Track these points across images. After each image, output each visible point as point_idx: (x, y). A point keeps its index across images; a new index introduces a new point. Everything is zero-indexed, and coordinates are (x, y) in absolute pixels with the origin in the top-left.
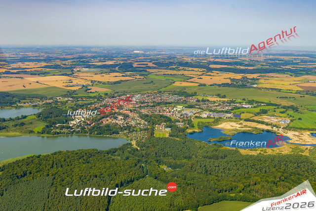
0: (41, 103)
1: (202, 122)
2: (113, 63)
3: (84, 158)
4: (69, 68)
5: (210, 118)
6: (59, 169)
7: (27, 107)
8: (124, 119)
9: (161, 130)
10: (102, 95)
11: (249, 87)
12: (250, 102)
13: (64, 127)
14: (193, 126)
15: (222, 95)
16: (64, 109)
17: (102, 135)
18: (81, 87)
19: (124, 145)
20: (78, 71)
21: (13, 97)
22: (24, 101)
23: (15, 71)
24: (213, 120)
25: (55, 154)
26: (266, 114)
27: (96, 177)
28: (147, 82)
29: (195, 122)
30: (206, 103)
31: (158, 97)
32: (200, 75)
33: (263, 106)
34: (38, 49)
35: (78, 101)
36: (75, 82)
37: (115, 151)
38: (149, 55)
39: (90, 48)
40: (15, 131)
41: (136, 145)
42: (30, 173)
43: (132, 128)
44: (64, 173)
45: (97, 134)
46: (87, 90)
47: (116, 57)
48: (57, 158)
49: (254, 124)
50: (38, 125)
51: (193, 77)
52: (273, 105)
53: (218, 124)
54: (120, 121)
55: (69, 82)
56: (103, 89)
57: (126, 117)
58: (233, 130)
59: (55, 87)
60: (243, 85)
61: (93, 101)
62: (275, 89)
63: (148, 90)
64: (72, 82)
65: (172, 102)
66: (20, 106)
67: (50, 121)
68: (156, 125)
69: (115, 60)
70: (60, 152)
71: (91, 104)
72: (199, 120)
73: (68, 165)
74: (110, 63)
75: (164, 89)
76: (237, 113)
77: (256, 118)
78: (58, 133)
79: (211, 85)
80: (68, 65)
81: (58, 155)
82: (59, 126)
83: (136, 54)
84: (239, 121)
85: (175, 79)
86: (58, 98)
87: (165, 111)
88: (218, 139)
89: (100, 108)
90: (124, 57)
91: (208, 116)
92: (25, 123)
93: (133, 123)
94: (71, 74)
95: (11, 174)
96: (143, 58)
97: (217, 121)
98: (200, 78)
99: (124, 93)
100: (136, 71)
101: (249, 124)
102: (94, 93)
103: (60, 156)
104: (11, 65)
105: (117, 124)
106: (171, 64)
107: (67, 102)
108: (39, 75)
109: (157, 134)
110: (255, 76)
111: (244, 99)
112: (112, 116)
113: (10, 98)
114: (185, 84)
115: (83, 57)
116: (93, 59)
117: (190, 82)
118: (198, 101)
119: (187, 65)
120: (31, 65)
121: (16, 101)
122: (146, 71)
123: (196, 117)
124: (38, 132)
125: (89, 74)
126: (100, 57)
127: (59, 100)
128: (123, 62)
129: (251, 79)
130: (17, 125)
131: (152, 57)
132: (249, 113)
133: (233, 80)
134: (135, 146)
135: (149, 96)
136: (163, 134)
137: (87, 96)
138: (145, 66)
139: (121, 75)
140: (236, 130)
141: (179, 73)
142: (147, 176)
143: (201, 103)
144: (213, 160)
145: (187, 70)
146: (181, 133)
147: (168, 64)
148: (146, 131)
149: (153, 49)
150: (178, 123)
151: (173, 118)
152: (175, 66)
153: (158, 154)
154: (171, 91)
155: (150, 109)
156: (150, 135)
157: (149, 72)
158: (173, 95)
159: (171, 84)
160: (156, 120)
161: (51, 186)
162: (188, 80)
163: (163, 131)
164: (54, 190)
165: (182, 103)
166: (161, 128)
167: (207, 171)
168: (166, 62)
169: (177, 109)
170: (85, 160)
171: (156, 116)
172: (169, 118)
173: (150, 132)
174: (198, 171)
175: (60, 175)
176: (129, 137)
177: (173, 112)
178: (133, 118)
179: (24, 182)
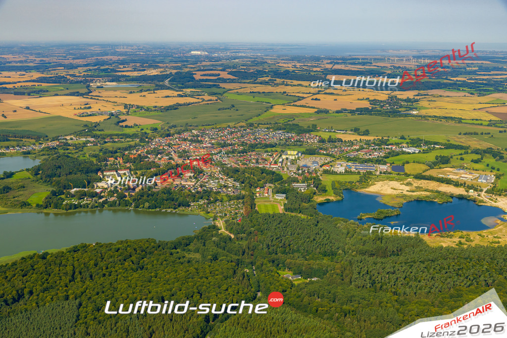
0: (37, 148)
1: (338, 182)
2: (159, 73)
3: (133, 258)
4: (81, 82)
5: (351, 173)
6: (88, 283)
7: (11, 156)
8: (196, 178)
9: (266, 197)
10: (148, 131)
11: (406, 115)
12: (415, 143)
13: (84, 194)
14: (324, 190)
15: (362, 129)
16: (81, 158)
17: (158, 209)
18: (107, 117)
19: (204, 229)
20: (98, 87)
22: (7, 143)
24: (357, 177)
25: (75, 250)
26: (449, 165)
28: (225, 107)
29: (327, 180)
30: (336, 144)
31: (248, 134)
32: (314, 94)
33: (438, 149)
34: (22, 48)
35: (106, 142)
36: (96, 107)
37: (188, 242)
39: (114, 46)
41: (227, 229)
42: (31, 293)
43: (214, 195)
44: (98, 294)
45: (149, 207)
46: (119, 122)
47: (162, 62)
48: (82, 260)
49: (433, 185)
50: (35, 190)
51: (303, 98)
52: (456, 147)
53: (368, 186)
54: (188, 182)
55: (85, 108)
56: (147, 119)
57: (198, 173)
58: (397, 196)
59: (60, 118)
60: (394, 110)
61: (132, 143)
62: (452, 118)
63: (230, 122)
64: (90, 108)
65: (276, 144)
67: (58, 183)
68: (256, 187)
69: (160, 68)
70: (85, 247)
71: (130, 148)
72: (332, 178)
73: (104, 275)
74: (154, 72)
75: (256, 119)
76: (397, 163)
77: (433, 173)
78: (76, 207)
79: (338, 112)
80: (79, 76)
81: (82, 254)
82: (76, 192)
83: (195, 56)
84: (406, 179)
85: (273, 102)
86: (68, 138)
87: (266, 160)
88: (374, 215)
89: (147, 157)
90: (176, 62)
91: (346, 171)
92: (11, 186)
93: (213, 185)
94: (87, 94)
96: (208, 63)
97: (366, 178)
98: (316, 99)
99: (187, 128)
100: (202, 86)
101: (423, 183)
102: (131, 127)
103: (85, 255)
105: (184, 186)
106: (261, 73)
107: (85, 144)
108: (29, 95)
109: (262, 207)
110: (410, 94)
111: (403, 138)
114: (291, 110)
115: (104, 63)
116: (122, 66)
117: (301, 106)
118: (322, 141)
119: (287, 75)
120: (13, 77)
122: (218, 87)
123: (326, 172)
124: (38, 205)
125: (118, 93)
126: (134, 61)
127: (70, 142)
128: (175, 71)
129: (405, 101)
131: (224, 62)
132: (418, 162)
133: (374, 102)
134: (223, 230)
135: (232, 133)
136: (273, 206)
137: (120, 133)
138: (216, 78)
139: (176, 93)
140: (404, 196)
141: (278, 91)
142: (259, 294)
143: (328, 145)
144: (379, 260)
145: (291, 85)
146: (306, 205)
147: (254, 74)
148: (240, 200)
149: (223, 47)
150: (295, 185)
151: (286, 174)
152: (269, 78)
153: (272, 248)
154: (270, 124)
155: (240, 157)
156: (249, 209)
157: (224, 88)
158: (276, 130)
159: (268, 110)
160: (254, 179)
161: (76, 321)
162: (295, 103)
163: (271, 199)
164: (84, 331)
165: (295, 145)
166: (267, 195)
167: (373, 283)
168: (252, 71)
169: (287, 156)
170: (134, 262)
171: (253, 171)
172: (278, 175)
173: (249, 203)
174: (357, 283)
175: (90, 298)
176: (209, 213)
177: (282, 162)
178: (210, 175)
179: (20, 315)
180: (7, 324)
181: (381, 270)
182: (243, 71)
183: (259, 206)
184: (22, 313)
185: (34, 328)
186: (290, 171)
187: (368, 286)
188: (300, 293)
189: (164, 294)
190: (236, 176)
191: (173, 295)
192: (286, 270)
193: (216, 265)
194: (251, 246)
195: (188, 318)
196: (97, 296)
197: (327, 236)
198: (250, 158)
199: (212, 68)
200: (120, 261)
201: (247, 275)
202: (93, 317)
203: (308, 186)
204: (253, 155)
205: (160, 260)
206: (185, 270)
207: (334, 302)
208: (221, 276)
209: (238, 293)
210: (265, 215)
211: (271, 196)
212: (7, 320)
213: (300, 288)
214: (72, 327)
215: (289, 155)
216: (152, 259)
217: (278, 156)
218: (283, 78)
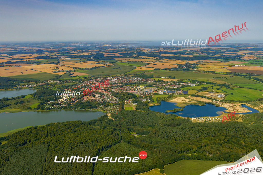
0: (35, 86)
1: (159, 98)
2: (89, 54)
3: (72, 128)
4: (55, 58)
5: (166, 94)
6: (53, 137)
7: (25, 89)
8: (100, 97)
9: (129, 104)
10: (83, 78)
11: (192, 71)
12: (194, 82)
13: (54, 104)
14: (153, 101)
15: (172, 76)
16: (54, 89)
17: (84, 109)
18: (65, 72)
19: (102, 117)
20: (62, 60)
21: (14, 81)
22: (23, 84)
23: (15, 61)
24: (168, 96)
25: (49, 125)
26: (207, 91)
27: (82, 143)
28: (116, 68)
29: (155, 97)
30: (161, 83)
31: (124, 79)
32: (154, 62)
33: (203, 84)
34: (31, 44)
35: (64, 83)
36: (61, 69)
37: (95, 122)
38: (115, 48)
39: (71, 43)
40: (16, 107)
41: (111, 117)
42: (30, 141)
43: (107, 104)
44: (56, 141)
45: (80, 109)
46: (70, 75)
47: (91, 49)
48: (51, 129)
49: (198, 99)
50: (34, 102)
51: (149, 64)
52: (211, 83)
53: (172, 99)
54: (97, 98)
55: (56, 69)
56: (82, 73)
57: (102, 95)
58: (183, 103)
59: (45, 73)
60: (187, 68)
61: (75, 83)
62: (211, 72)
63: (117, 74)
64: (58, 69)
65: (136, 83)
66: (20, 88)
67: (43, 99)
68: (125, 100)
69: (90, 52)
70: (53, 124)
71: (74, 85)
72: (157, 96)
73: (60, 134)
74: (87, 54)
75: (128, 73)
76: (185, 90)
77: (200, 94)
78: (50, 109)
79: (163, 69)
80: (55, 56)
82: (51, 103)
83: (105, 47)
84: (188, 96)
85: (136, 65)
86: (49, 81)
87: (130, 89)
88: (173, 111)
89: (81, 89)
90: (97, 49)
91: (163, 93)
92: (24, 101)
93: (107, 99)
94: (58, 63)
95: (15, 142)
96: (111, 50)
97: (171, 96)
98: (155, 64)
99: (99, 77)
100: (107, 59)
101: (195, 98)
102: (76, 77)
103: (52, 127)
104: (12, 57)
105: (95, 100)
106: (133, 54)
107: (55, 84)
108: (33, 64)
109: (126, 108)
110: (195, 62)
111: (189, 80)
112: (91, 94)
113: (11, 82)
114: (144, 69)
115: (66, 50)
116: (73, 51)
117: (148, 67)
118: (155, 81)
120: (26, 57)
121: (16, 84)
122: (114, 59)
123: (155, 94)
124: (34, 108)
125: (71, 63)
126: (79, 49)
127: (49, 83)
128: (96, 53)
129: (193, 64)
130: (18, 103)
131: (117, 49)
132: (194, 90)
133: (179, 65)
134: (110, 117)
135: (117, 79)
136: (131, 107)
137: (70, 79)
138: (113, 56)
139: (95, 62)
140: (186, 103)
141: (139, 61)
142: (122, 141)
143: (158, 83)
144: (171, 128)
145: (145, 58)
146: (144, 107)
147: (130, 54)
148: (118, 105)
150: (141, 99)
151: (138, 95)
152: (136, 56)
153: (128, 124)
154: (134, 74)
155: (120, 88)
156: (121, 109)
157: (116, 60)
158: (136, 77)
159: (134, 69)
160: (125, 97)
161: (47, 151)
162: (146, 66)
164: (50, 155)
165: (143, 83)
167: (167, 137)
171: (124, 94)
172: (135, 95)
173: (121, 106)
174: (161, 136)
175: (53, 143)
176: (105, 110)
177: (137, 90)
178: (107, 96)
179: (25, 149)
180: (20, 153)
181: (171, 131)
182: (125, 53)
185: (30, 154)
186: (140, 94)
187: (165, 138)
189: (83, 141)
190: (117, 96)
191: (86, 141)
193: (105, 130)
194: (120, 123)
195: (92, 150)
197: (152, 119)
202: (54, 150)
203: (147, 99)
204: (125, 88)
205: (82, 129)
206: (92, 132)
208: (106, 134)
209: (112, 140)
210: (127, 111)
211: (131, 104)
212: (20, 151)
213: (138, 139)
214: (45, 153)
215: (141, 87)
216: (80, 128)
217: (136, 88)
218: (142, 55)
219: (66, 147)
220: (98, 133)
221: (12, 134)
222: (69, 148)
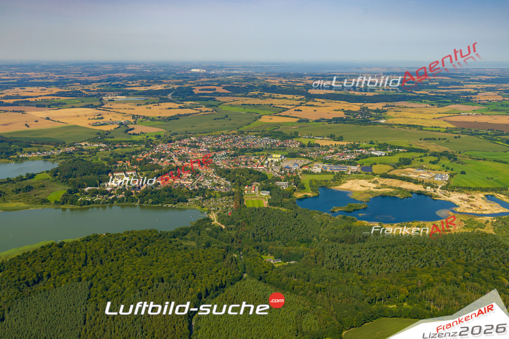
0: (56, 153)
1: (315, 181)
2: (163, 88)
3: (138, 246)
4: (95, 96)
5: (327, 173)
6: (98, 267)
7: (33, 160)
8: (193, 178)
9: (253, 194)
10: (153, 138)
11: (375, 124)
12: (382, 147)
13: (97, 192)
14: (303, 188)
15: (337, 136)
16: (94, 161)
17: (160, 205)
18: (117, 126)
19: (199, 221)
20: (110, 100)
21: (11, 143)
22: (29, 149)
23: (11, 101)
24: (332, 177)
25: (88, 239)
26: (410, 166)
27: (163, 281)
28: (220, 117)
29: (305, 179)
30: (314, 148)
31: (239, 140)
32: (297, 106)
33: (401, 152)
34: (43, 66)
35: (116, 148)
36: (107, 117)
37: (185, 232)
38: (215, 76)
39: (124, 64)
40: (17, 200)
41: (219, 221)
42: (49, 276)
43: (208, 192)
44: (107, 276)
45: (152, 203)
46: (127, 131)
47: (166, 79)
48: (93, 248)
49: (396, 183)
50: (54, 189)
51: (288, 109)
52: (417, 151)
53: (341, 184)
54: (186, 181)
55: (98, 118)
56: (152, 128)
57: (196, 173)
58: (365, 192)
59: (76, 127)
60: (364, 119)
61: (139, 149)
62: (414, 126)
63: (223, 130)
64: (102, 118)
65: (263, 148)
66: (23, 158)
67: (74, 183)
68: (245, 186)
69: (164, 83)
70: (96, 237)
71: (137, 152)
72: (310, 177)
73: (112, 260)
74: (158, 87)
75: (246, 127)
76: (366, 165)
77: (397, 172)
78: (89, 203)
79: (317, 121)
80: (93, 91)
81: (94, 243)
82: (89, 190)
83: (194, 73)
84: (373, 178)
85: (261, 113)
86: (83, 144)
87: (253, 162)
88: (345, 208)
89: (151, 160)
90: (178, 78)
91: (322, 171)
92: (33, 185)
93: (207, 184)
94: (100, 106)
95: (16, 278)
96: (206, 80)
97: (339, 177)
98: (298, 110)
99: (187, 135)
100: (200, 99)
101: (388, 181)
102: (138, 135)
103: (96, 244)
104: (4, 92)
105: (183, 185)
106: (251, 88)
107: (98, 149)
108: (49, 107)
109: (249, 202)
110: (380, 106)
111: (372, 143)
113: (5, 145)
114: (276, 120)
115: (115, 79)
116: (131, 82)
117: (285, 116)
118: (302, 146)
119: (274, 89)
120: (35, 92)
121: (15, 150)
122: (214, 100)
123: (305, 172)
124: (56, 202)
125: (127, 106)
126: (142, 78)
127: (84, 147)
128: (177, 86)
129: (375, 111)
130: (20, 190)
131: (220, 78)
132: (384, 164)
133: (348, 112)
134: (216, 222)
135: (225, 139)
136: (259, 201)
137: (128, 139)
138: (212, 92)
139: (177, 106)
140: (370, 192)
141: (266, 103)
142: (245, 275)
143: (308, 149)
144: (347, 246)
145: (277, 98)
146: (287, 200)
147: (246, 88)
148: (230, 197)
149: (219, 66)
150: (278, 183)
151: (270, 174)
152: (258, 92)
153: (256, 236)
154: (258, 131)
155: (232, 159)
156: (238, 204)
157: (219, 101)
158: (263, 137)
159: (256, 120)
160: (243, 178)
161: (88, 299)
162: (280, 114)
163: (257, 196)
164: (94, 307)
165: (279, 150)
166: (254, 192)
167: (342, 266)
168: (244, 86)
169: (272, 159)
170: (139, 249)
171: (242, 172)
172: (264, 175)
173: (238, 199)
174: (328, 265)
175: (100, 279)
176: (204, 207)
177: (267, 164)
178: (206, 176)
179: (39, 294)
180: (28, 302)
181: (349, 254)
182: (236, 86)
183: (247, 201)
184: (41, 292)
185: (51, 306)
186: (275, 172)
187: (337, 268)
188: (279, 274)
189: (164, 276)
190: (228, 175)
191: (171, 277)
192: (269, 255)
193: (208, 251)
194: (239, 235)
195: (184, 296)
196: (106, 278)
197: (304, 226)
198: (240, 161)
199: (209, 83)
200: (126, 248)
201: (235, 260)
202: (102, 295)
203: (289, 184)
204: (243, 158)
205: (161, 248)
206: (182, 255)
207: (308, 281)
208: (212, 260)
209: (227, 274)
210: (252, 209)
211: (257, 193)
212: (28, 299)
213: (279, 270)
214: (84, 304)
215: (274, 158)
216: (154, 246)
217: (264, 159)
218: (271, 92)
219: (128, 289)
220: (196, 259)
221: (11, 260)
222: (135, 292)
